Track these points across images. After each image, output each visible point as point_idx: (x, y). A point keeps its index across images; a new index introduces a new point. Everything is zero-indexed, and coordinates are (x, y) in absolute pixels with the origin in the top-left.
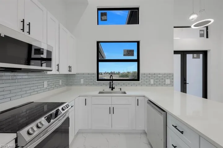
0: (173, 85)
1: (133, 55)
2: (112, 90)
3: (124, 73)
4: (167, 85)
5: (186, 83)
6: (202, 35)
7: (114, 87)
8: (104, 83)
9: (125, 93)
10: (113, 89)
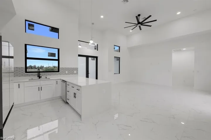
0: (78, 74)
1: (55, 56)
2: (39, 78)
3: (48, 67)
4: (75, 74)
5: (88, 73)
6: (95, 49)
7: (41, 76)
8: (32, 74)
9: (49, 79)
10: (41, 78)
